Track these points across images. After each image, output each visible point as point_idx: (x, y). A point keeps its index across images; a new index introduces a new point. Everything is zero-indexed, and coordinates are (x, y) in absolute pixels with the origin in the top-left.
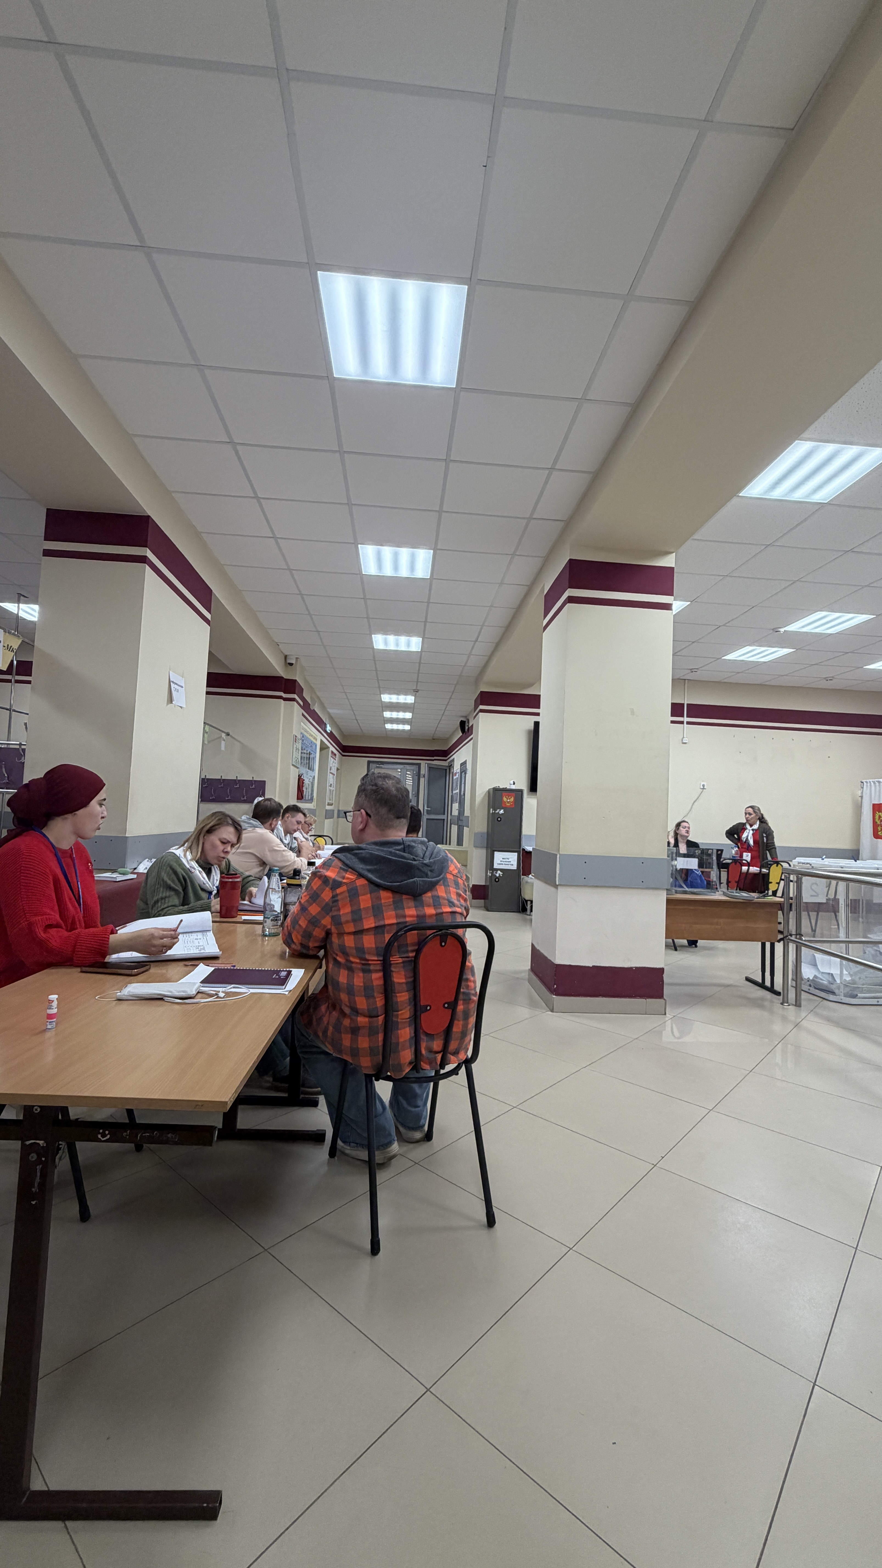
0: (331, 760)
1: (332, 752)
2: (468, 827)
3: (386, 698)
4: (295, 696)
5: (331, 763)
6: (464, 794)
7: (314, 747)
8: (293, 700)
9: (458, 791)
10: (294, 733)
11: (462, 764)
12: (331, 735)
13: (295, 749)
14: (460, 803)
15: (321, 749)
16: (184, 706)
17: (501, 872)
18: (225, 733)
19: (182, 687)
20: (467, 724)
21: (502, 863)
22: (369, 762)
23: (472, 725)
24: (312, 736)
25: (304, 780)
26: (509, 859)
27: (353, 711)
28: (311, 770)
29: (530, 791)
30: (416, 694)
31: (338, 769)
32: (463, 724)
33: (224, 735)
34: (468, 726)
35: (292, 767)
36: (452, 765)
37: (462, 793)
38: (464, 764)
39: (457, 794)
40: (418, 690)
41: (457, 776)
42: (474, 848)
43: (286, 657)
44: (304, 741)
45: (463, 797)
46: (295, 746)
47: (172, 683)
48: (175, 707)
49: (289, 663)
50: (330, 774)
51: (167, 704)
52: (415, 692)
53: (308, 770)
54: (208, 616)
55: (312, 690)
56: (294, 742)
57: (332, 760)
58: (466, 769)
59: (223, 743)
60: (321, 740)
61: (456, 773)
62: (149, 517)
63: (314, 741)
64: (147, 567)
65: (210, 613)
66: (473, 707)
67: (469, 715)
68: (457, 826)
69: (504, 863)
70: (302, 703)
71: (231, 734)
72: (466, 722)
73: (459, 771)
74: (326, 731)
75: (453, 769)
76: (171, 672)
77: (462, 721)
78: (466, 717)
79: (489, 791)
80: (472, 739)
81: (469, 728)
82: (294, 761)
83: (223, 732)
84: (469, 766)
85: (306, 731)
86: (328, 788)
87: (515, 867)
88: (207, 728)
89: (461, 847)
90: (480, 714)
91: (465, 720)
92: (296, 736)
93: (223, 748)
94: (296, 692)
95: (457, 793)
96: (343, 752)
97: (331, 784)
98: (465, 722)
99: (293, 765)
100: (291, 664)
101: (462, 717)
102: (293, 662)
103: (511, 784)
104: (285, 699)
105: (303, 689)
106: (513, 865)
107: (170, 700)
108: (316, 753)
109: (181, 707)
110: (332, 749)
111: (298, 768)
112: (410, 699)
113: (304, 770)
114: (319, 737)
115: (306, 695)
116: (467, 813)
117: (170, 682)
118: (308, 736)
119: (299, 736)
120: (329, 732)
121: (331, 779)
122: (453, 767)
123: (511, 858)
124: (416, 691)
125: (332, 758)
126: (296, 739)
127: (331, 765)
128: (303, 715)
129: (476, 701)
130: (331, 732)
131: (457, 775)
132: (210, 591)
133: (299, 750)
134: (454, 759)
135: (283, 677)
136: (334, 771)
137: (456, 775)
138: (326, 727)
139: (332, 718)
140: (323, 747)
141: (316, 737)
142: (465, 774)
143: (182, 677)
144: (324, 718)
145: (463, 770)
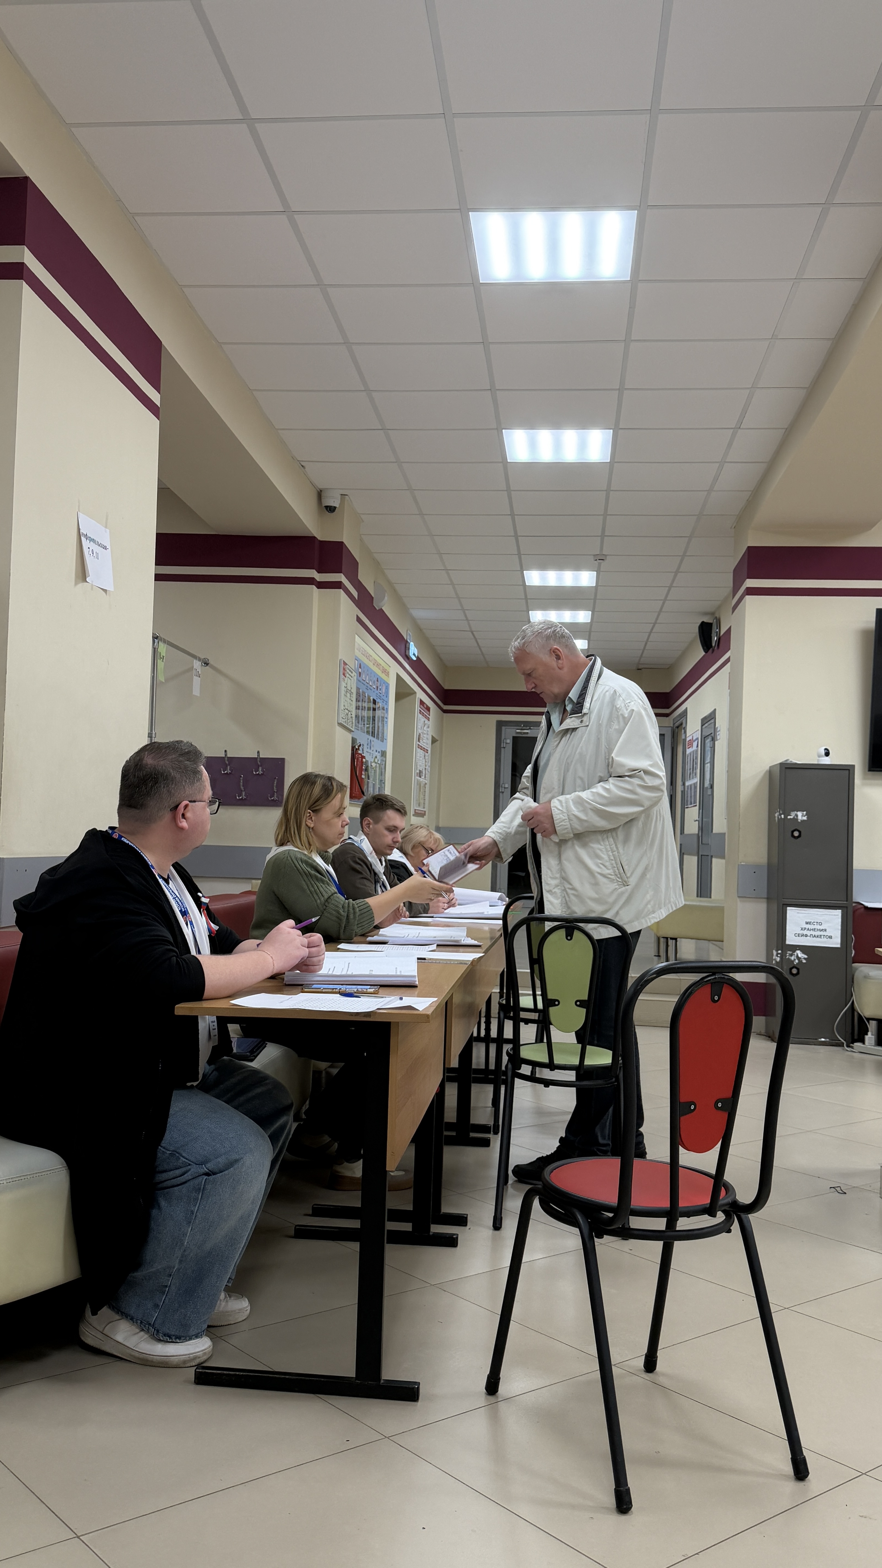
0: (419, 720)
1: (422, 703)
2: (723, 857)
3: (534, 578)
4: (341, 578)
5: (420, 725)
6: (712, 787)
7: (384, 690)
8: (338, 585)
9: (697, 780)
10: (342, 656)
11: (704, 721)
12: (418, 666)
13: (343, 689)
14: (702, 808)
15: (399, 697)
16: (110, 588)
17: (803, 953)
18: (200, 660)
19: (105, 548)
20: (715, 629)
21: (805, 932)
22: (500, 725)
23: (729, 631)
24: (378, 665)
25: (363, 757)
26: (820, 924)
27: (464, 610)
28: (378, 738)
29: (870, 770)
30: (600, 565)
31: (434, 741)
32: (706, 631)
33: (197, 664)
34: (718, 634)
35: (339, 730)
36: (681, 724)
37: (707, 784)
38: (709, 720)
39: (695, 787)
40: (606, 555)
41: (695, 748)
42: (738, 900)
43: (320, 494)
44: (363, 677)
45: (709, 792)
46: (343, 684)
47: (83, 539)
48: (92, 589)
49: (327, 507)
50: (419, 750)
51: (76, 584)
52: (598, 561)
53: (372, 738)
54: (155, 396)
55: (377, 565)
56: (342, 676)
57: (423, 719)
58: (715, 729)
59: (196, 681)
60: (398, 675)
61: (691, 743)
62: (26, 179)
63: (383, 676)
64: (26, 288)
65: (160, 394)
66: (731, 585)
67: (719, 607)
68: (696, 858)
69: (809, 933)
70: (355, 594)
71: (211, 662)
72: (714, 627)
73: (698, 735)
74: (407, 658)
75: (685, 732)
76: (80, 515)
77: (703, 623)
78: (713, 614)
79: (770, 772)
80: (728, 660)
81: (719, 639)
82: (342, 715)
83: (195, 657)
84: (722, 723)
85: (368, 657)
86: (415, 778)
87: (836, 942)
88: (162, 648)
89: (709, 899)
90: (748, 598)
91: (711, 621)
92: (345, 664)
93: (196, 692)
94: (343, 571)
95: (695, 784)
96: (445, 704)
97: (420, 772)
98: (710, 625)
99: (340, 725)
100: (331, 509)
101: (706, 614)
102: (336, 504)
103: (819, 756)
104: (321, 585)
105: (358, 563)
106: (831, 937)
107: (82, 574)
108: (387, 703)
109: (105, 591)
110: (420, 695)
111: (350, 731)
112: (586, 578)
113: (363, 738)
114: (394, 669)
115: (365, 577)
116: (719, 825)
117: (79, 534)
118: (371, 665)
119: (352, 664)
120: (415, 659)
121: (420, 760)
122: (685, 729)
123: (827, 922)
124: (601, 558)
125: (420, 716)
126: (344, 669)
127: (420, 731)
128: (359, 620)
129: (735, 571)
130: (418, 658)
131: (695, 744)
132: (157, 343)
133: (351, 693)
134: (686, 711)
135: (314, 538)
136: (426, 743)
137: (691, 745)
138: (407, 648)
139: (421, 630)
140: (403, 693)
141: (386, 667)
142: (714, 740)
143: (106, 527)
144: (404, 630)
145: (709, 736)
